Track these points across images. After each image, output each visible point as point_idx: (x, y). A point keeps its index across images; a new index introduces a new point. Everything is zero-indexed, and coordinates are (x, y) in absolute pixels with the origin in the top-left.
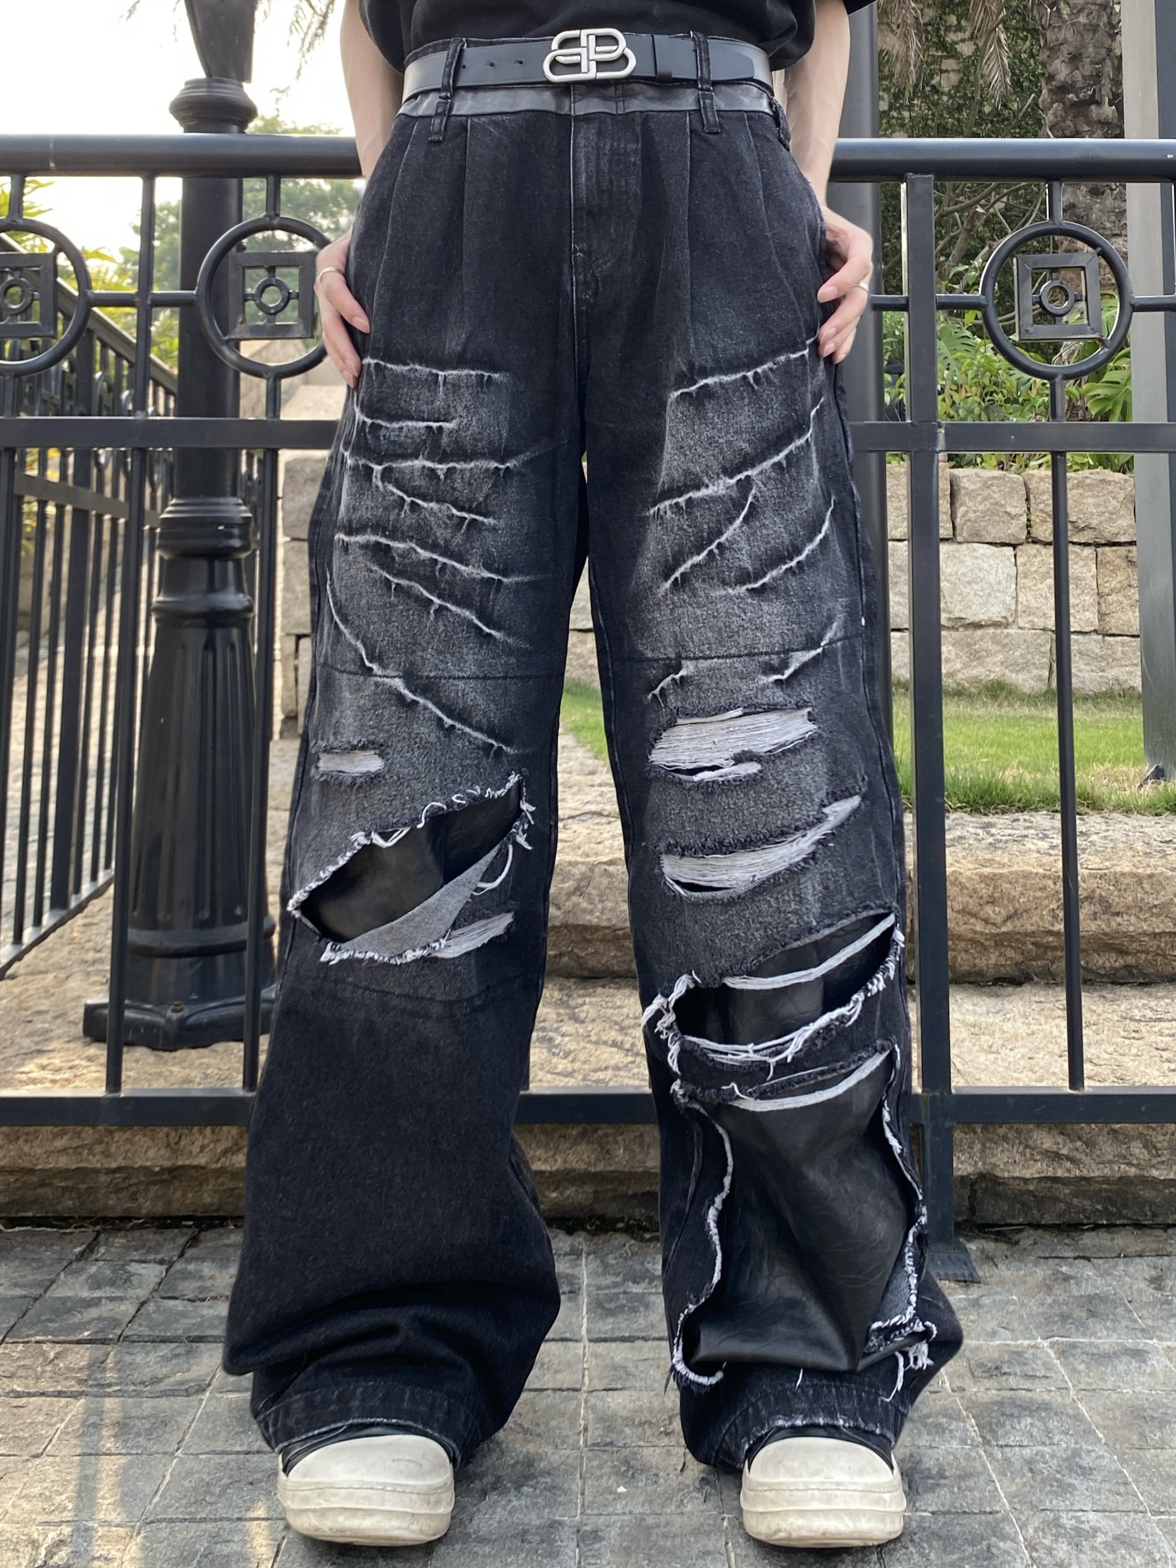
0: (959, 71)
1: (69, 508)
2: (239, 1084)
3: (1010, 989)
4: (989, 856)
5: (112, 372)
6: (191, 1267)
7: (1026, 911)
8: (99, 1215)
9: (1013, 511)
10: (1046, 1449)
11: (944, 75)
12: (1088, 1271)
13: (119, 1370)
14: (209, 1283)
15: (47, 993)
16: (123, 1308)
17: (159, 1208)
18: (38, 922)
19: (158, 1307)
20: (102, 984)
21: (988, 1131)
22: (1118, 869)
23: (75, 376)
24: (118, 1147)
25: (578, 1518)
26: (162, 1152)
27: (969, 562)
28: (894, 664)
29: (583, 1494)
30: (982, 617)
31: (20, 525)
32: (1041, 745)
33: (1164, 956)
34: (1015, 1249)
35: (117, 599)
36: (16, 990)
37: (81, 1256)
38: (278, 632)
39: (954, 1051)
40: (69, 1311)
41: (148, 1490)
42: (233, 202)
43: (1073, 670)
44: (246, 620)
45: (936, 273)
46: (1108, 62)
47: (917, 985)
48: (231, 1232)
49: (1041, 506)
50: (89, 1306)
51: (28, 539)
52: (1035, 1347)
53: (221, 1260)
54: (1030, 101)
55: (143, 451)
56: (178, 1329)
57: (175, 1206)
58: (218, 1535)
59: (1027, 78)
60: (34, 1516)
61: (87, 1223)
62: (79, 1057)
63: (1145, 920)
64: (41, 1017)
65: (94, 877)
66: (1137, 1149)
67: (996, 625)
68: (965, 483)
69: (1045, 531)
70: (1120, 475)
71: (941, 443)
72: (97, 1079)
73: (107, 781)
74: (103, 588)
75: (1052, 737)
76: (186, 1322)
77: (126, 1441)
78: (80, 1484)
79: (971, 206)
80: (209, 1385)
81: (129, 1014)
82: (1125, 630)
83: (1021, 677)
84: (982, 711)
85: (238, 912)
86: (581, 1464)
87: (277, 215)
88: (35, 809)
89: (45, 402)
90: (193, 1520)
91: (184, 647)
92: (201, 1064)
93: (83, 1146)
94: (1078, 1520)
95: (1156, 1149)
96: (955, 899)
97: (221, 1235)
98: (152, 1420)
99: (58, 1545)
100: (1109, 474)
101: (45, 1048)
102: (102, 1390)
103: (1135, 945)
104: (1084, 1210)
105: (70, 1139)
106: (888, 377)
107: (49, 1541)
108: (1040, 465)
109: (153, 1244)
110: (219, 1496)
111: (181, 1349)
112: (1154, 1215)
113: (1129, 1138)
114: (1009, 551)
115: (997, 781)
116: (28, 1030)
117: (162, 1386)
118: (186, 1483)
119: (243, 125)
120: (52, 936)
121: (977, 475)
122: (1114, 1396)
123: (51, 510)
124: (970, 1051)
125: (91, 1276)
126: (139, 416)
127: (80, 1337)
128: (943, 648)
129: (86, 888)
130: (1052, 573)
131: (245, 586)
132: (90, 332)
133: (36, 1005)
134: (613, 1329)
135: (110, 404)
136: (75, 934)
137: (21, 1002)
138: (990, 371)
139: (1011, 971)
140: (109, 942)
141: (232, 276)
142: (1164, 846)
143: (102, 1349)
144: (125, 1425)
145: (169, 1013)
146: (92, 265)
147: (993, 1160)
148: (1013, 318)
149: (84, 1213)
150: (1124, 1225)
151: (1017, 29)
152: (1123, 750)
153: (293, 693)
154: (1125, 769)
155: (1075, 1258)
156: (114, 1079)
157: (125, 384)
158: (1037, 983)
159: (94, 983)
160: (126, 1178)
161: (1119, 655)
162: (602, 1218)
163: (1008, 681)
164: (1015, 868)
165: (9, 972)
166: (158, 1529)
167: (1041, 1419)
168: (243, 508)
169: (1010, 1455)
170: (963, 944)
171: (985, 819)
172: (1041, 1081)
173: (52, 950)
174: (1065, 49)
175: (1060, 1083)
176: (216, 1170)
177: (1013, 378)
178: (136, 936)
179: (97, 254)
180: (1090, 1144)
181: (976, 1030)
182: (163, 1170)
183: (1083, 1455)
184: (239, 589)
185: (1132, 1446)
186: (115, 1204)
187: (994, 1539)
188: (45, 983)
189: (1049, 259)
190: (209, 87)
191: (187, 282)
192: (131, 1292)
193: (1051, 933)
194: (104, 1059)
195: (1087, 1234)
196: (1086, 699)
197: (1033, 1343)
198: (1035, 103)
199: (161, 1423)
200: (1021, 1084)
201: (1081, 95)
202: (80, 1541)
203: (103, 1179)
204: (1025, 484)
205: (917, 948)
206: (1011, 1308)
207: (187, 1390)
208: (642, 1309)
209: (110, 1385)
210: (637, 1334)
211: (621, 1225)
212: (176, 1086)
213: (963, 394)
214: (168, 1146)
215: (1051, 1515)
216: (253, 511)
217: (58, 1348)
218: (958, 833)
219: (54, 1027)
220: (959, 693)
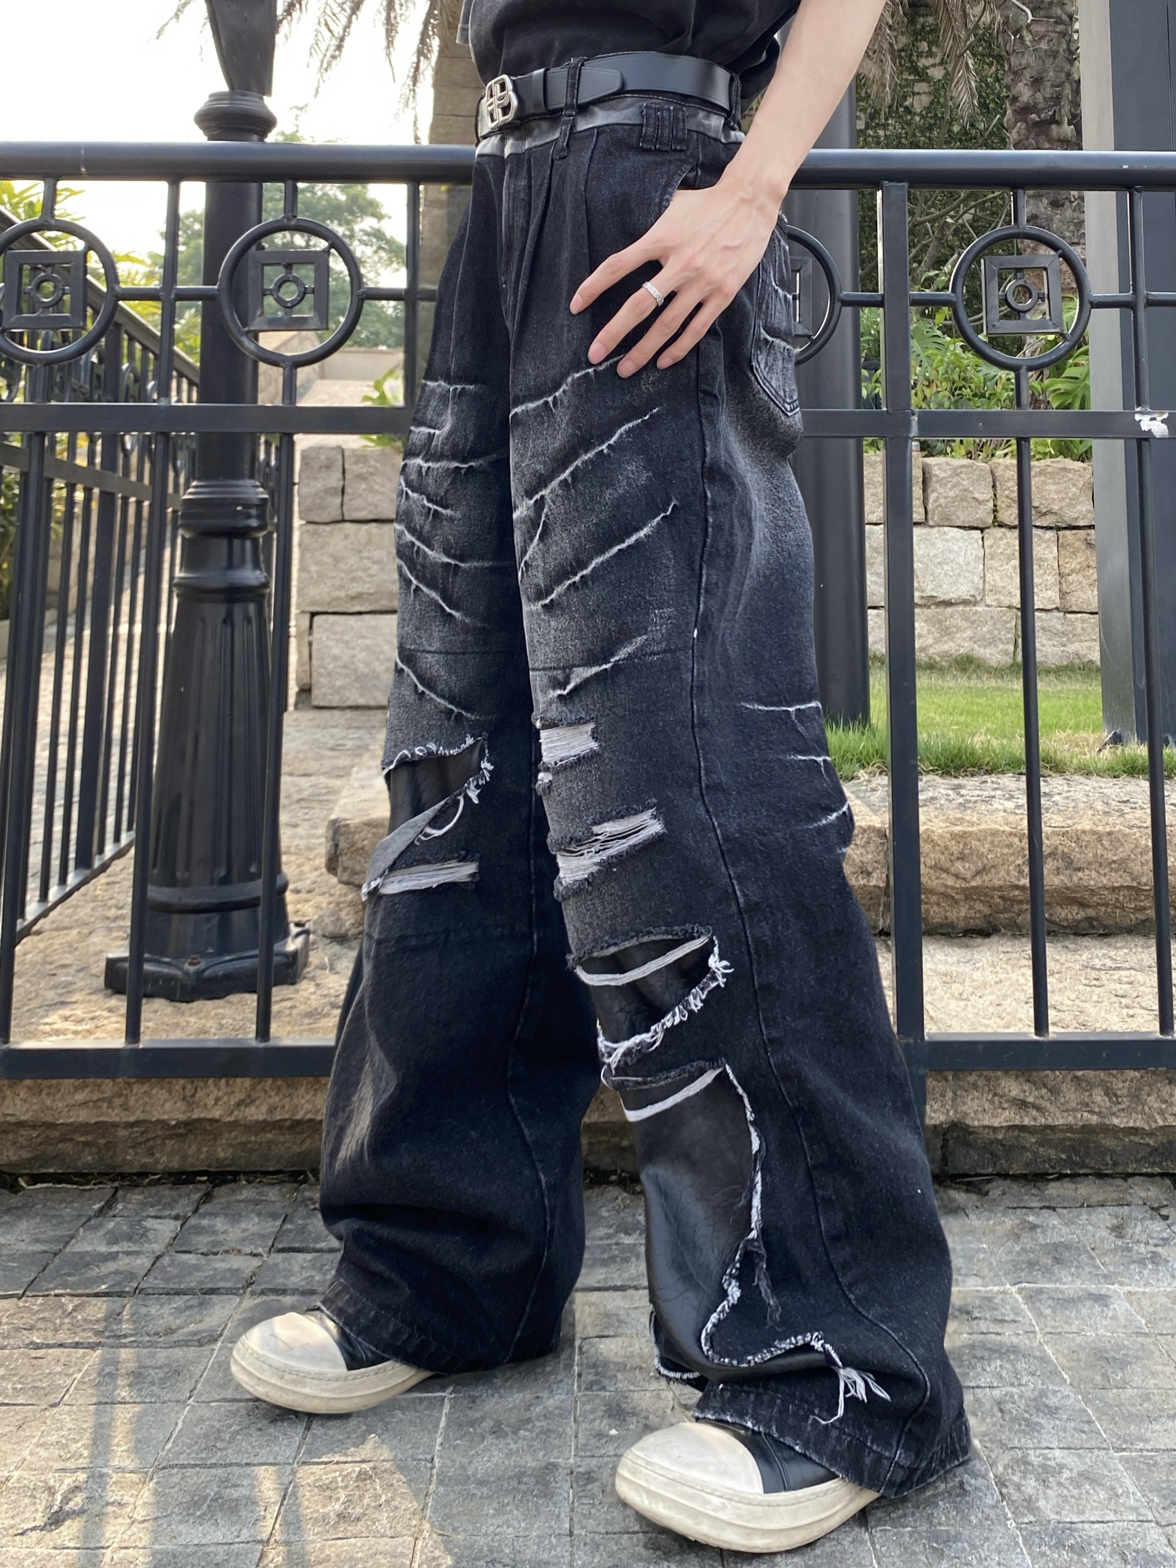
0: (930, 93)
1: (96, 491)
2: (252, 1035)
3: (979, 940)
4: (959, 816)
5: (138, 364)
6: (205, 1222)
7: (993, 867)
8: (118, 1171)
9: (980, 497)
10: (1015, 1390)
11: (916, 98)
12: (1053, 1220)
13: (135, 1322)
14: (221, 1238)
15: (71, 948)
16: (139, 1262)
17: (175, 1164)
18: (63, 880)
19: (173, 1261)
20: (123, 939)
21: (959, 1079)
22: (1079, 827)
23: (103, 367)
24: (137, 1100)
25: (572, 1461)
26: (179, 1104)
27: (940, 544)
28: (871, 639)
29: (576, 1437)
30: (952, 595)
31: (49, 509)
32: (1007, 714)
33: (1123, 908)
34: (985, 1199)
35: (141, 580)
36: (41, 945)
37: (100, 1212)
38: (294, 611)
39: (927, 999)
40: (87, 1265)
41: (161, 1437)
42: (254, 206)
43: (1037, 645)
44: (263, 596)
45: (909, 278)
46: (1067, 85)
47: (893, 937)
48: (243, 1187)
49: (1007, 492)
50: (107, 1261)
51: (58, 523)
52: (1004, 1292)
53: (234, 1215)
54: (995, 121)
55: (166, 435)
56: (192, 1282)
57: (190, 1160)
58: (228, 1480)
59: (993, 100)
60: (51, 1463)
61: (105, 1180)
62: (101, 1009)
63: (1105, 875)
64: (65, 971)
65: (117, 839)
66: (1098, 1096)
67: (965, 602)
68: (936, 471)
69: (1010, 515)
70: (1080, 464)
71: (914, 430)
72: (117, 1030)
73: (130, 750)
74: (128, 569)
75: (1017, 706)
76: (198, 1275)
77: (140, 1390)
78: (96, 1432)
79: (941, 216)
80: (221, 1335)
81: (147, 967)
82: (1084, 608)
83: (988, 651)
84: (951, 684)
85: (253, 869)
86: (575, 1408)
87: (295, 217)
88: (61, 776)
89: (74, 390)
90: (204, 1466)
91: (203, 620)
92: (217, 1015)
93: (102, 1100)
94: (1046, 1458)
95: (1117, 1096)
96: (928, 855)
97: (233, 1191)
98: (166, 1370)
99: (73, 1491)
100: (1069, 463)
101: (68, 1000)
102: (118, 1340)
103: (1095, 898)
104: (1050, 1160)
105: (92, 1092)
106: (865, 373)
107: (65, 1487)
108: (1006, 455)
109: (169, 1200)
110: (229, 1442)
111: (194, 1301)
112: (1115, 1164)
113: (1091, 1085)
114: (977, 534)
115: (967, 746)
116: (52, 983)
117: (175, 1337)
118: (198, 1430)
119: (263, 134)
120: (76, 894)
121: (947, 464)
122: (1079, 1339)
123: (79, 495)
124: (942, 999)
125: (109, 1232)
126: (163, 403)
127: (98, 1290)
128: (917, 625)
129: (110, 849)
130: (1017, 554)
131: (263, 566)
132: (118, 326)
133: (61, 959)
134: (605, 1279)
135: (136, 394)
136: (98, 892)
137: (46, 956)
138: (959, 367)
139: (979, 923)
140: (130, 900)
141: (252, 272)
142: (1122, 806)
143: (119, 1301)
144: (140, 1374)
145: (187, 966)
146: (122, 268)
147: (964, 1108)
148: (981, 319)
149: (103, 1169)
150: (1087, 1175)
151: (983, 55)
152: (1082, 718)
153: (307, 667)
154: (1085, 735)
155: (1041, 1208)
156: (133, 1029)
157: (150, 374)
158: (1004, 935)
159: (116, 938)
160: (143, 1133)
161: (1079, 631)
162: (595, 1170)
163: (976, 656)
164: (983, 826)
165: (35, 928)
166: (171, 1475)
167: (1009, 1360)
168: (261, 490)
169: (981, 1396)
170: (934, 898)
171: (955, 781)
172: (1008, 1027)
173: (76, 907)
174: (1028, 74)
175: (1026, 1029)
176: (230, 1123)
177: (981, 375)
178: (156, 893)
179: (127, 258)
180: (1055, 1091)
181: (948, 979)
182: (179, 1124)
183: (1050, 1395)
184: (256, 566)
185: (1096, 1387)
186: (133, 1160)
187: (966, 1476)
188: (69, 938)
189: (1014, 261)
190: (232, 99)
191: (210, 278)
192: (147, 1247)
193: (1016, 887)
194: (123, 1010)
195: (1052, 1184)
196: (1048, 671)
197: (1002, 1289)
198: (1000, 122)
199: (174, 1373)
200: (990, 1030)
201: (1043, 116)
202: (95, 1487)
203: (122, 1133)
204: (992, 472)
205: (892, 900)
206: (982, 1256)
207: (199, 1341)
208: (633, 1259)
209: (125, 1336)
210: (629, 1283)
211: (614, 1178)
212: (192, 1037)
213: (934, 389)
214: (184, 1099)
215: (1020, 1453)
216: (272, 494)
217: (77, 1301)
218: (930, 794)
219: (77, 980)
220: (931, 666)
